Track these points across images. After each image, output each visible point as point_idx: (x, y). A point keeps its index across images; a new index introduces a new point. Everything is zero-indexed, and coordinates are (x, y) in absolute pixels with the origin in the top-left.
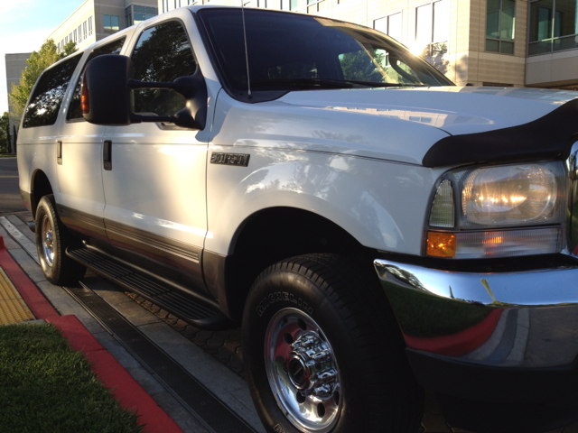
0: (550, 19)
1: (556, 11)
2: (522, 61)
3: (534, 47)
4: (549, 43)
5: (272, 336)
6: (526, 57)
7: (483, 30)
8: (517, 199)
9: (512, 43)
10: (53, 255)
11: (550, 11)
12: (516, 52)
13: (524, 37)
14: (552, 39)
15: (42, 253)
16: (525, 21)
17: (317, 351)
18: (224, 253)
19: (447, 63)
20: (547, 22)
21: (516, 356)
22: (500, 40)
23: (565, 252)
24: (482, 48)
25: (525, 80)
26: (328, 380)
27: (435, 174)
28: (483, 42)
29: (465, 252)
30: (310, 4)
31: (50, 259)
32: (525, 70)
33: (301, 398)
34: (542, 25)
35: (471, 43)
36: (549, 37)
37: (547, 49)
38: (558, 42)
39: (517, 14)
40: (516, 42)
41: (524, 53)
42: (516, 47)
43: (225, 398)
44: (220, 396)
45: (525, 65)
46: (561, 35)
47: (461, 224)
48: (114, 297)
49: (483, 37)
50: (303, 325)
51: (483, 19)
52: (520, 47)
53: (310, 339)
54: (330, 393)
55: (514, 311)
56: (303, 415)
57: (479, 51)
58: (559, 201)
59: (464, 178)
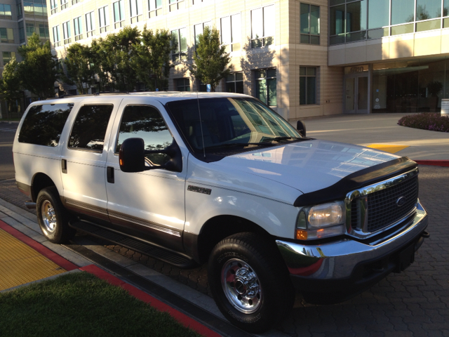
0: (343, 20)
1: (347, 12)
2: (325, 49)
3: (333, 39)
4: (343, 37)
5: (225, 272)
6: (328, 46)
7: (298, 28)
8: (328, 215)
9: (318, 37)
10: (52, 225)
11: (343, 12)
12: (321, 43)
13: (326, 32)
14: (345, 34)
15: (43, 224)
16: (326, 21)
17: (248, 277)
18: (197, 232)
19: (274, 52)
20: (341, 20)
21: (330, 275)
22: (310, 34)
23: (346, 233)
24: (298, 41)
25: (328, 63)
26: (253, 289)
27: (298, 209)
28: (298, 37)
29: (311, 237)
30: (171, 3)
31: (51, 229)
32: (328, 56)
33: (240, 298)
34: (338, 22)
35: (290, 38)
36: (343, 32)
37: (342, 40)
38: (349, 36)
39: (321, 16)
40: (321, 36)
41: (326, 44)
42: (321, 39)
43: (195, 302)
44: (192, 301)
45: (328, 52)
46: (351, 31)
47: (309, 227)
48: (99, 249)
49: (298, 33)
50: (240, 265)
51: (298, 20)
52: (324, 39)
53: (244, 272)
54: (254, 294)
55: (328, 259)
56: (243, 306)
57: (296, 43)
58: (342, 216)
59: (309, 210)
